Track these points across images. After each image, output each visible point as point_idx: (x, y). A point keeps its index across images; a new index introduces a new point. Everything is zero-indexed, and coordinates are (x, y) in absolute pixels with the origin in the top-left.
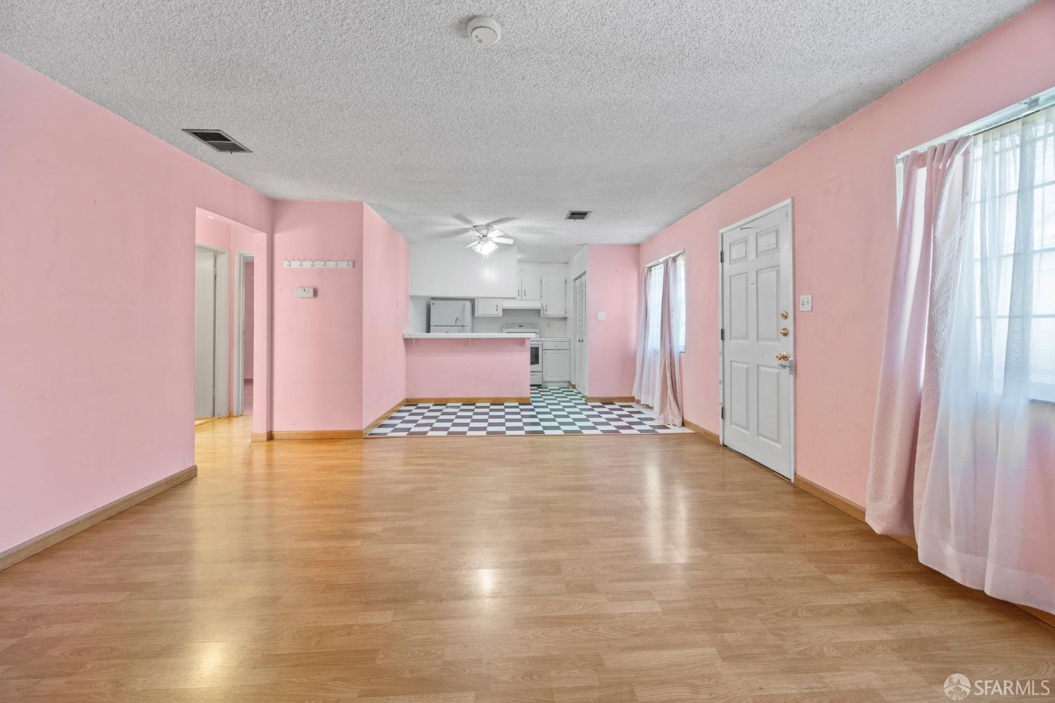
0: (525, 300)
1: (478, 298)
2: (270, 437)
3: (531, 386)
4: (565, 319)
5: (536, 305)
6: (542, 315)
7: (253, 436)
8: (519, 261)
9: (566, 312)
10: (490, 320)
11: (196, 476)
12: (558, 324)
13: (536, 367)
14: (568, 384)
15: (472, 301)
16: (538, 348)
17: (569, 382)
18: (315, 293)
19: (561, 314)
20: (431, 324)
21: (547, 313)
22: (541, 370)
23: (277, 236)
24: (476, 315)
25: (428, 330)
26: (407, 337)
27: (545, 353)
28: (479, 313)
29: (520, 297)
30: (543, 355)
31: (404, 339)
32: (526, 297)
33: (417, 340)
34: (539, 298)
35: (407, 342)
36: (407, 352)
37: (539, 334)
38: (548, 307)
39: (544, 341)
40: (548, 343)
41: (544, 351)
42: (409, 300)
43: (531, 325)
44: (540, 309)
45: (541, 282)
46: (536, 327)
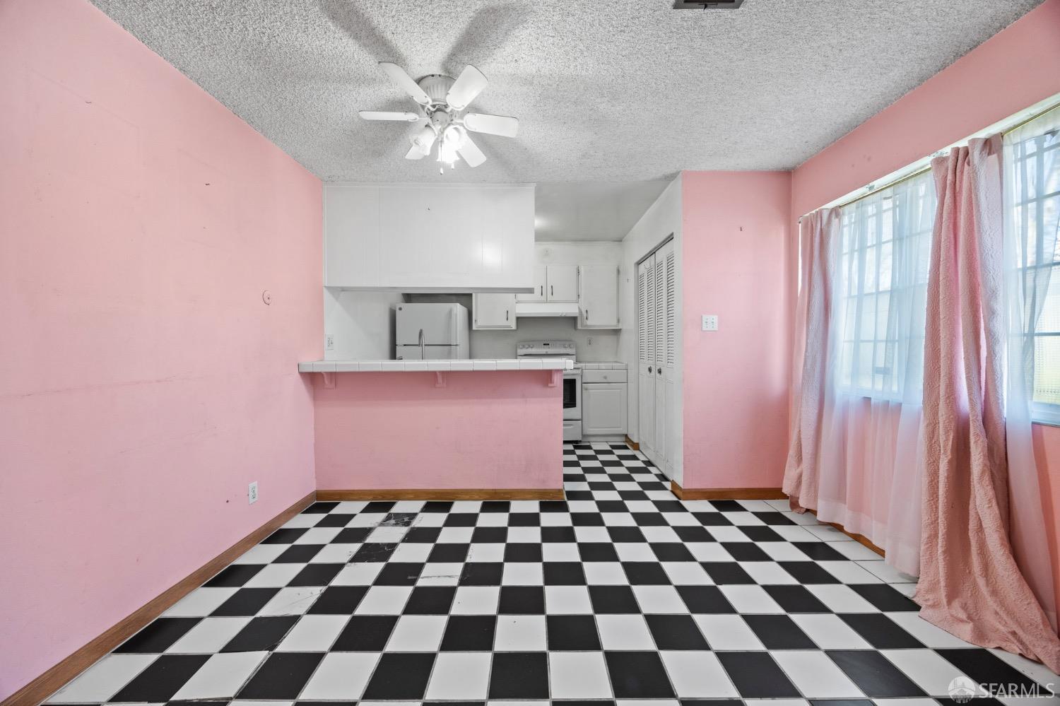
0: (551, 302)
3: (565, 442)
4: (616, 332)
5: (570, 310)
6: (579, 327)
8: (541, 236)
9: (618, 321)
10: (499, 334)
12: (606, 340)
13: (573, 412)
14: (624, 439)
15: (465, 298)
16: (574, 381)
17: (626, 436)
19: (610, 323)
20: (398, 343)
21: (589, 322)
22: (580, 417)
24: (474, 328)
25: (393, 356)
26: (310, 370)
27: (586, 389)
28: (479, 323)
29: (543, 298)
30: (584, 391)
31: (303, 374)
32: (555, 297)
33: (334, 375)
34: (575, 298)
35: (313, 379)
36: (315, 397)
37: (575, 357)
38: (589, 313)
39: (584, 368)
40: (591, 372)
41: (583, 384)
42: (326, 293)
43: (563, 342)
44: (577, 316)
45: (578, 272)
46: (570, 346)
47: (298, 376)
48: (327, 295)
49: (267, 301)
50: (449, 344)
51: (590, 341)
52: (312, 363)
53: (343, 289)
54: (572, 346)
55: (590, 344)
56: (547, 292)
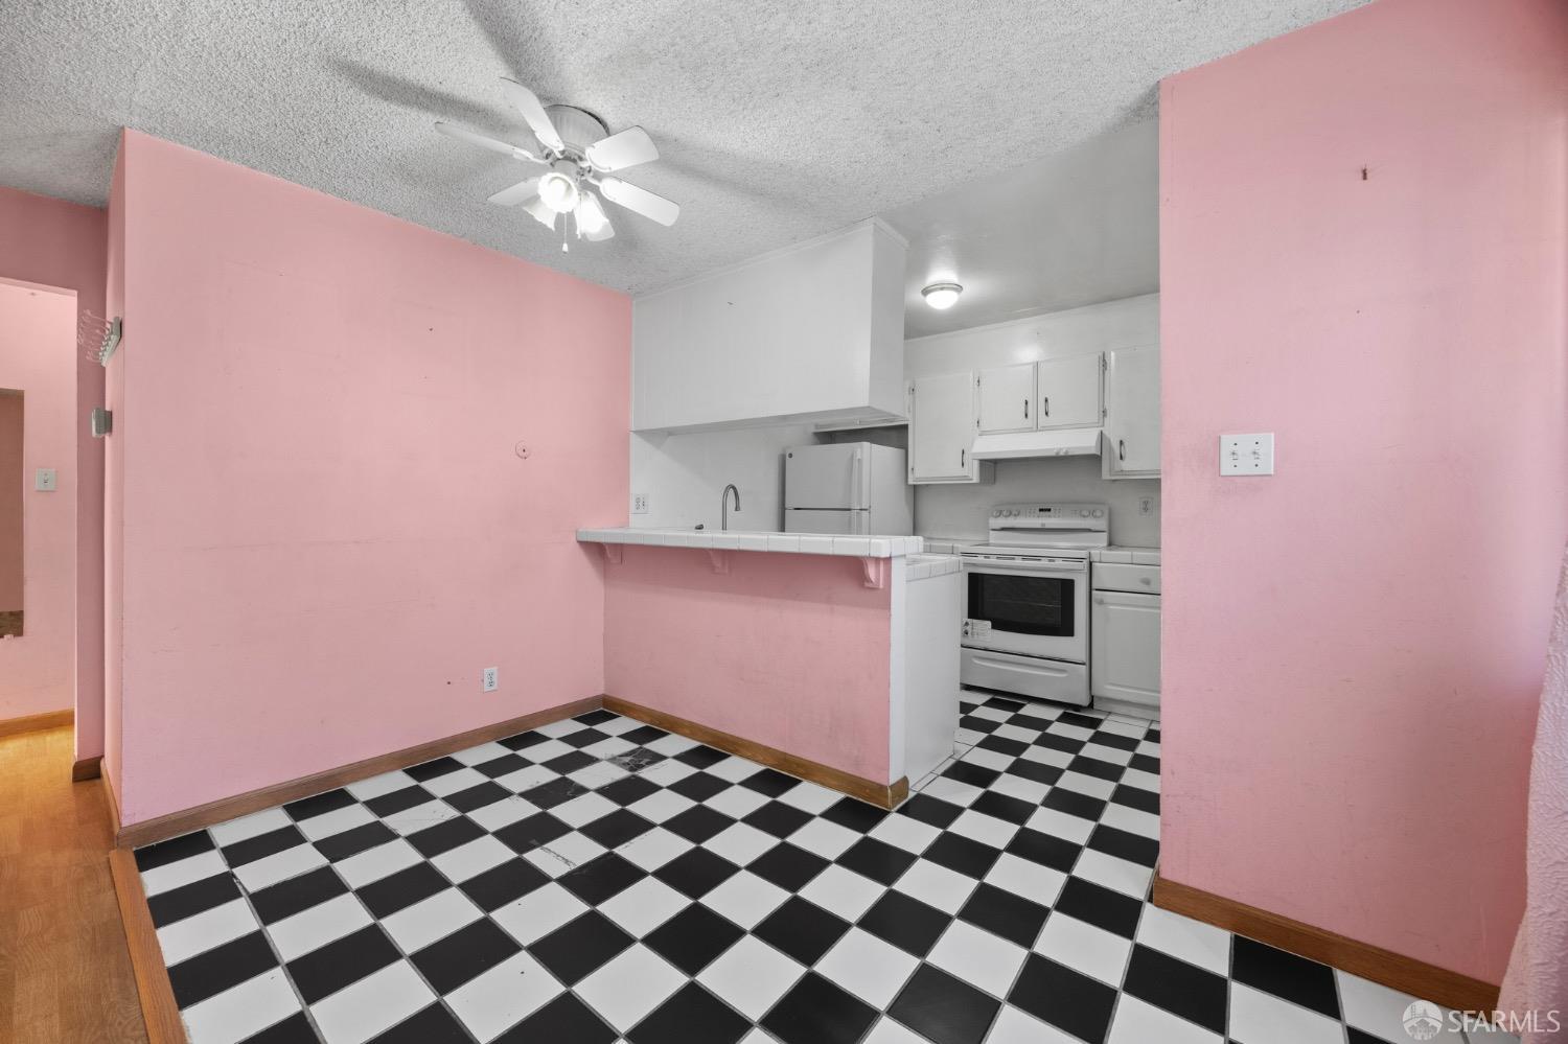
0: (1044, 428)
5: (1082, 442)
6: (1106, 475)
10: (958, 491)
15: (899, 444)
16: (1067, 586)
20: (787, 506)
21: (1126, 465)
22: (1084, 658)
24: (911, 482)
26: (599, 539)
27: (1101, 602)
28: (918, 473)
29: (1029, 423)
30: (1094, 605)
31: (582, 543)
32: (1052, 420)
34: (1094, 417)
35: (599, 551)
36: (606, 574)
37: (1104, 536)
38: (1126, 444)
39: (1095, 558)
40: (1114, 567)
41: (1094, 592)
42: (635, 440)
43: (1076, 506)
44: (1094, 451)
45: (1104, 364)
46: (1092, 514)
47: (576, 545)
49: (522, 453)
50: (847, 507)
51: (1146, 503)
52: (604, 530)
53: (671, 432)
54: (1098, 514)
55: (1146, 509)
56: (1036, 410)
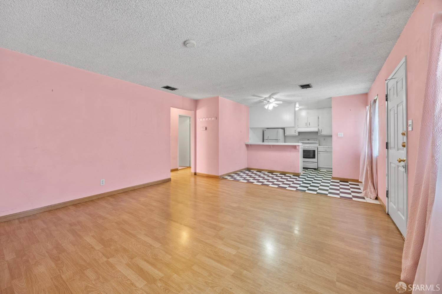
1: (286, 127)
2: (195, 174)
4: (331, 136)
6: (319, 135)
7: (191, 173)
9: (331, 133)
10: (294, 137)
11: (171, 181)
13: (314, 160)
15: (284, 129)
16: (314, 151)
18: (206, 129)
19: (329, 133)
20: (264, 139)
21: (322, 133)
22: (317, 162)
23: (197, 111)
24: (285, 135)
25: (263, 141)
26: (247, 144)
27: (319, 153)
28: (287, 134)
29: (307, 126)
30: (318, 154)
32: (310, 126)
33: (251, 145)
34: (317, 126)
35: (247, 146)
36: (247, 149)
37: (318, 144)
38: (322, 130)
39: (318, 147)
40: (321, 148)
41: (318, 152)
42: (250, 129)
43: (314, 139)
44: (317, 131)
45: (319, 118)
46: (316, 140)
47: (245, 145)
48: (249, 129)
50: (277, 139)
51: (324, 139)
53: (253, 128)
55: (324, 140)
56: (308, 124)
